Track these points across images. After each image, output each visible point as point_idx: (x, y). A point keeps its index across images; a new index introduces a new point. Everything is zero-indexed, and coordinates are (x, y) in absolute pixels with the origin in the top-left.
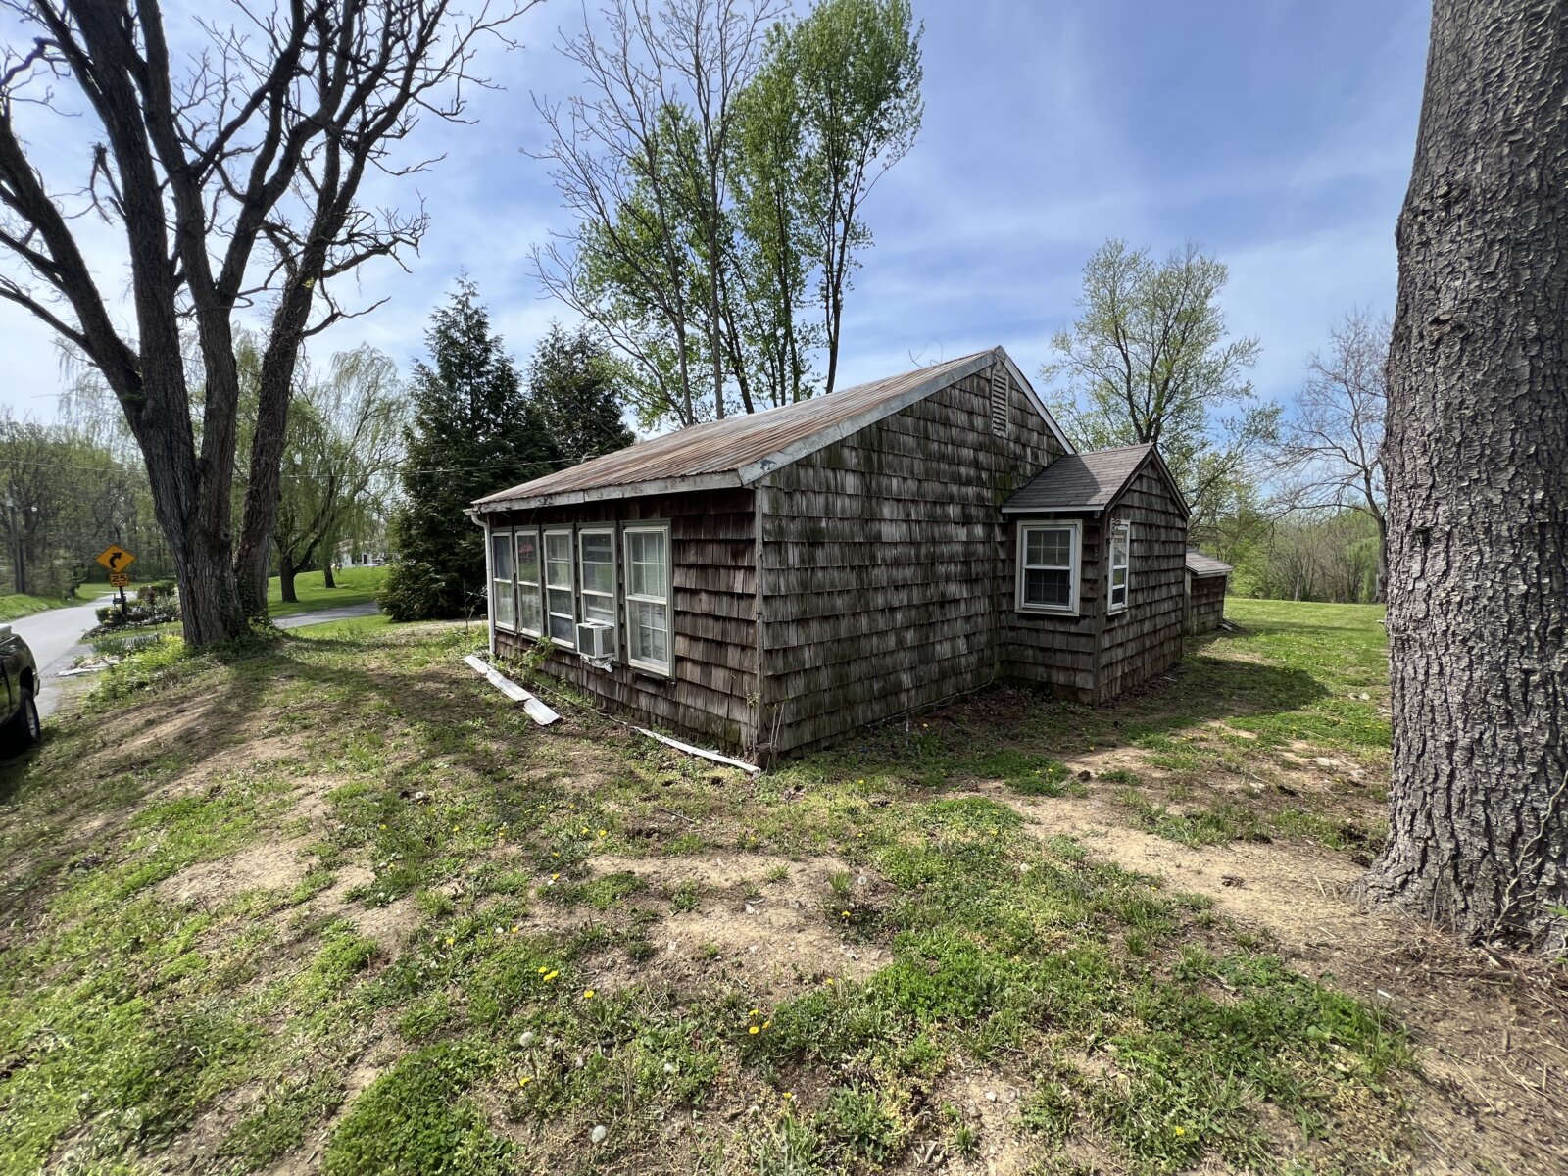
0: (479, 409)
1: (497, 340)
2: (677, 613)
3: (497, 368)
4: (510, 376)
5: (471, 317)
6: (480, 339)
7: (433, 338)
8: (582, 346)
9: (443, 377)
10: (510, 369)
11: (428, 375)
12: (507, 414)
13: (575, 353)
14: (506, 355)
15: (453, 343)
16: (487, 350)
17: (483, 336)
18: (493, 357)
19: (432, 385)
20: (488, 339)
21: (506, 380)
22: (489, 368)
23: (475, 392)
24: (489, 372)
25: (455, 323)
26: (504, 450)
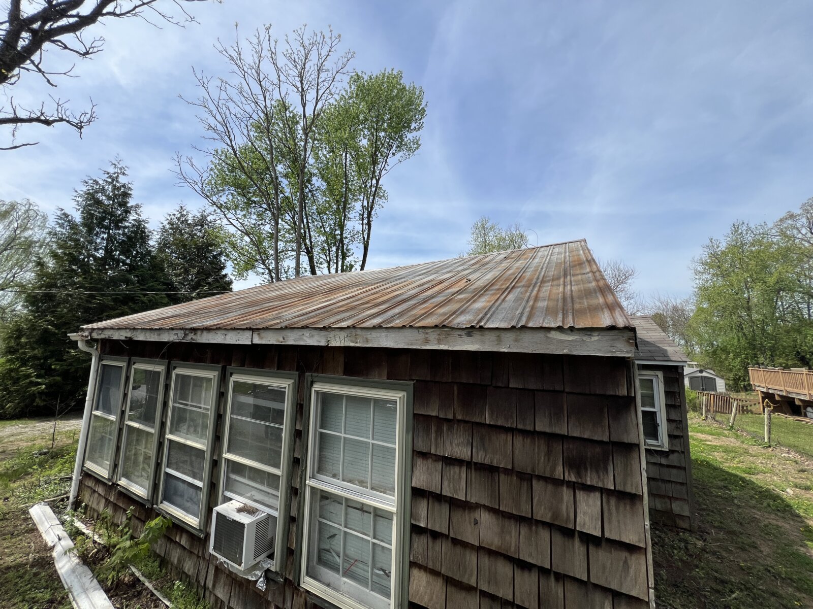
0: (112, 251)
1: (137, 206)
2: (416, 530)
3: (134, 225)
4: (144, 232)
5: (119, 188)
6: (123, 204)
7: (81, 196)
8: (202, 221)
9: (84, 225)
10: (145, 228)
11: (69, 222)
12: (136, 257)
13: (196, 225)
14: (143, 217)
15: (98, 202)
16: (127, 211)
17: (126, 203)
18: (132, 217)
19: (71, 228)
20: (129, 205)
21: (139, 234)
22: (127, 224)
23: (110, 239)
24: (125, 227)
25: (103, 191)
26: (128, 282)
